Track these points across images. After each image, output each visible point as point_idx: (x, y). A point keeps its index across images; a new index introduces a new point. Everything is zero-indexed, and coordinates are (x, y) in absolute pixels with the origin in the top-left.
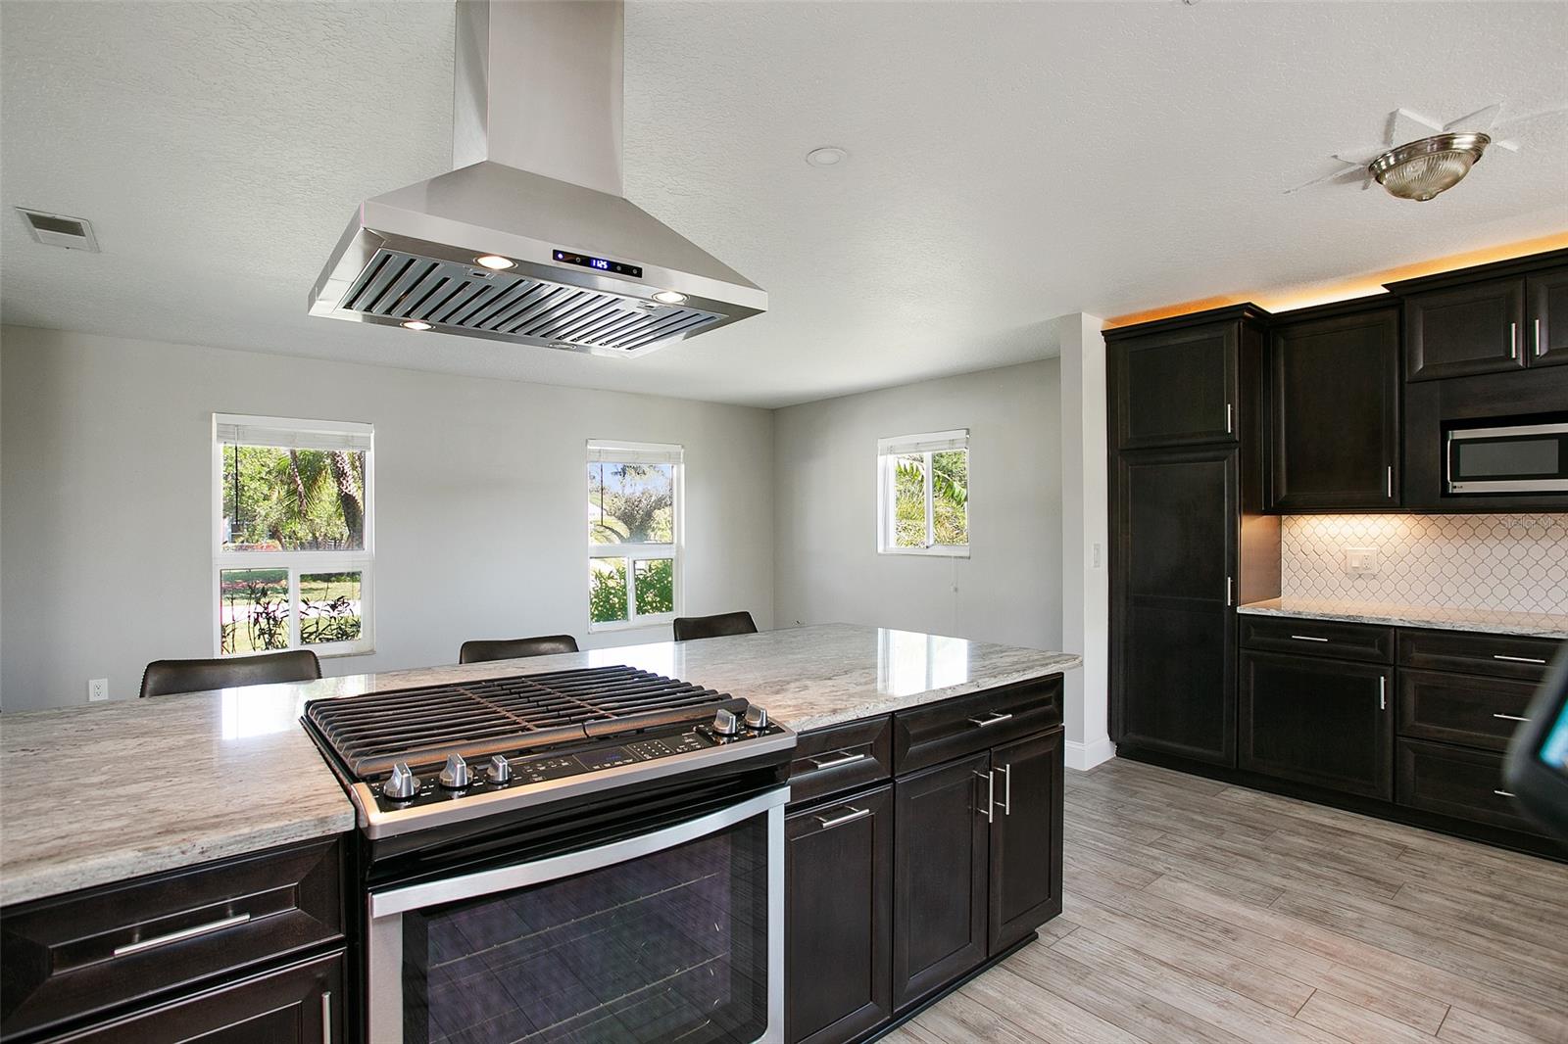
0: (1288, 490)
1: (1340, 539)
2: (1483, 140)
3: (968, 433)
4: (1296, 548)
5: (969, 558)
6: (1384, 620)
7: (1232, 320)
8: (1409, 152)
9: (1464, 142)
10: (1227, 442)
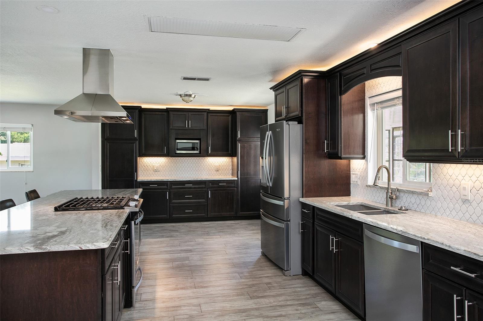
0: (145, 151)
1: (152, 163)
2: (195, 96)
3: (32, 126)
4: (143, 165)
5: (33, 171)
6: (167, 180)
7: (137, 109)
8: (186, 95)
9: (193, 96)
10: (135, 139)
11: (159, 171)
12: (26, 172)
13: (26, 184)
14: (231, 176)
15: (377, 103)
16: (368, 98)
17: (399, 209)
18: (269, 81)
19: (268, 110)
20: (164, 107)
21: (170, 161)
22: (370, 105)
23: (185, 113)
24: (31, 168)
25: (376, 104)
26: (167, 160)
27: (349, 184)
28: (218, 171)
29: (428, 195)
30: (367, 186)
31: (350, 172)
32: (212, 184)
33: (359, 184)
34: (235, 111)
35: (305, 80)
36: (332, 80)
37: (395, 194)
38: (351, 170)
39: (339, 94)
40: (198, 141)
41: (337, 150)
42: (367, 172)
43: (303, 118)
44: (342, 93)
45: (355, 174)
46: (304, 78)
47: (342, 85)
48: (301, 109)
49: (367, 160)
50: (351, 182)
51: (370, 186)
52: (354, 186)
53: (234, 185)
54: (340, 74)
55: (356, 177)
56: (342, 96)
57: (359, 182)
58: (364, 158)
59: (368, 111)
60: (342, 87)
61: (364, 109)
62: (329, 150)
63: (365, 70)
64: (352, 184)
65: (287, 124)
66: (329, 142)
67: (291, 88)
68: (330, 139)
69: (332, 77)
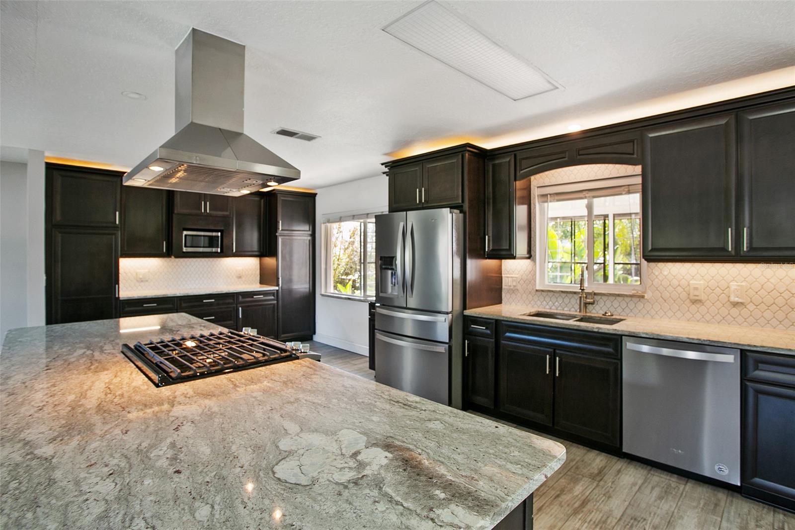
1: (135, 268)
7: (119, 176)
10: (116, 227)
11: (147, 281)
14: (258, 285)
15: (550, 194)
16: (536, 188)
17: (603, 315)
19: (317, 194)
22: (538, 196)
25: (549, 196)
27: (501, 289)
28: (240, 277)
29: (643, 297)
30: (537, 291)
31: (501, 274)
32: (243, 298)
33: (518, 288)
34: (275, 193)
35: (468, 157)
36: (497, 162)
37: (592, 299)
38: (503, 273)
39: (513, 179)
40: (219, 234)
41: (508, 248)
42: (535, 274)
43: (466, 207)
44: (517, 178)
45: (511, 277)
46: (467, 154)
47: (518, 168)
48: (460, 193)
49: (536, 260)
50: (504, 287)
51: (542, 291)
52: (509, 291)
53: (273, 297)
54: (515, 155)
55: (513, 281)
56: (517, 182)
57: (519, 287)
58: (529, 258)
59: (535, 203)
60: (518, 172)
61: (527, 200)
62: (491, 248)
63: (567, 153)
64: (504, 289)
65: (450, 212)
66: (491, 238)
67: (437, 166)
68: (491, 234)
69: (498, 158)
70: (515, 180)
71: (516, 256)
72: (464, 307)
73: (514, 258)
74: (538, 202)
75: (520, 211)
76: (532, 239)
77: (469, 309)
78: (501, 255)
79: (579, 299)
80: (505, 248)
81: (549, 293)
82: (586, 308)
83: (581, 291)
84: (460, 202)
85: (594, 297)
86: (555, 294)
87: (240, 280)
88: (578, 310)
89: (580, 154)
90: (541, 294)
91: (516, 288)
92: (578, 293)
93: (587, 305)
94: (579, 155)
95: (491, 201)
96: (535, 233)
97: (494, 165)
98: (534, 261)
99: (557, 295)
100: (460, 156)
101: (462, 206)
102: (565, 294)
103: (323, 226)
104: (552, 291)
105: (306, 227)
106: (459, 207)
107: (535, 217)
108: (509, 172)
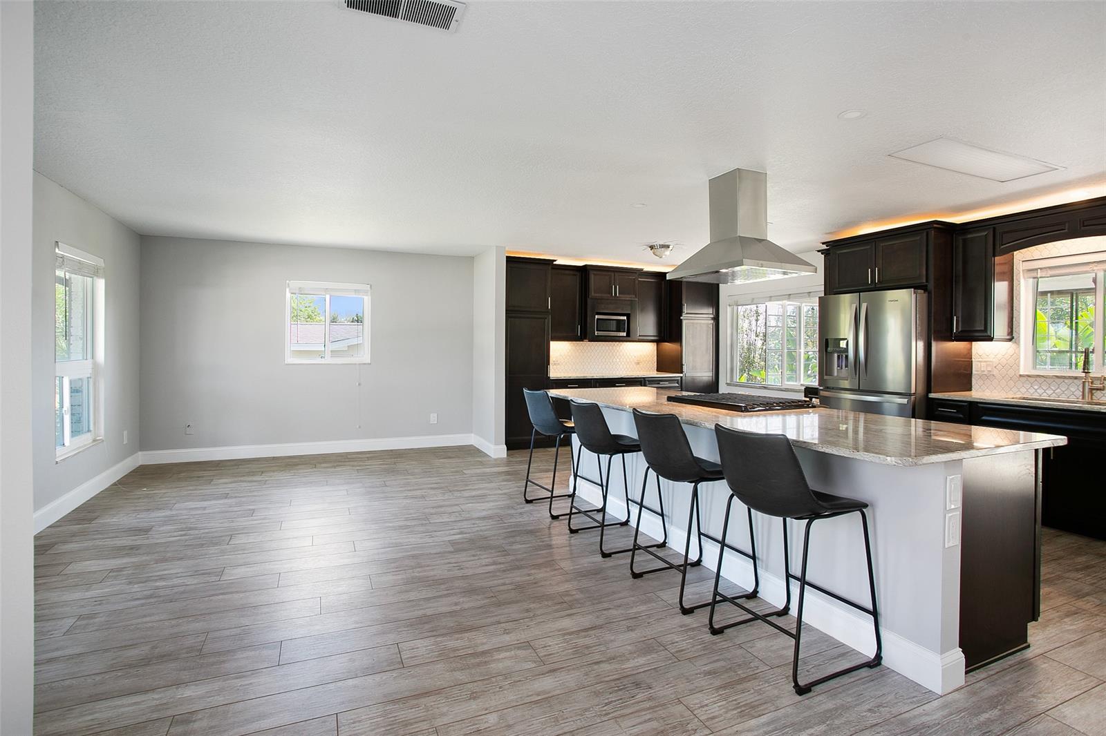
0: (555, 331)
10: (547, 312)
11: (559, 364)
12: (360, 364)
13: (359, 384)
14: (656, 372)
15: (1041, 269)
16: (1021, 263)
18: (828, 232)
20: (580, 263)
21: (574, 348)
22: (1023, 271)
23: (609, 273)
24: (366, 358)
25: (1038, 270)
26: (570, 348)
27: (970, 375)
28: (638, 363)
31: (971, 358)
33: (994, 374)
35: (935, 235)
36: (969, 236)
37: (1100, 384)
38: (973, 357)
39: (992, 255)
40: (625, 318)
41: (983, 329)
42: (1019, 358)
43: (931, 286)
44: (996, 254)
45: (985, 361)
46: (933, 232)
47: (998, 243)
48: (924, 273)
49: (1019, 342)
50: (974, 372)
51: (1029, 376)
52: (981, 377)
53: (677, 385)
54: (994, 229)
55: (987, 366)
56: (996, 258)
57: (995, 372)
58: (1010, 340)
59: (1020, 278)
60: (997, 247)
61: (1010, 276)
62: (960, 329)
63: (1067, 225)
64: (975, 374)
65: (915, 293)
66: (960, 319)
67: (895, 244)
68: (960, 315)
69: (970, 233)
70: (994, 256)
71: (993, 338)
72: (929, 390)
73: (990, 339)
74: (1024, 278)
75: (1000, 289)
76: (1014, 319)
77: (934, 393)
78: (973, 336)
79: (1082, 385)
80: (979, 329)
81: (1038, 379)
82: (1092, 394)
83: (1084, 375)
84: (924, 281)
85: (1103, 383)
86: (1047, 380)
87: (638, 366)
88: (1081, 398)
89: (1085, 224)
90: (1027, 380)
91: (992, 373)
92: (1081, 378)
93: (1094, 391)
94: (1084, 226)
95: (961, 278)
96: (1019, 312)
97: (965, 241)
98: (1018, 343)
99: (1050, 381)
100: (925, 234)
101: (926, 286)
102: (1062, 380)
103: (729, 309)
104: (1043, 376)
105: (710, 310)
106: (923, 287)
107: (1019, 294)
108: (986, 249)
